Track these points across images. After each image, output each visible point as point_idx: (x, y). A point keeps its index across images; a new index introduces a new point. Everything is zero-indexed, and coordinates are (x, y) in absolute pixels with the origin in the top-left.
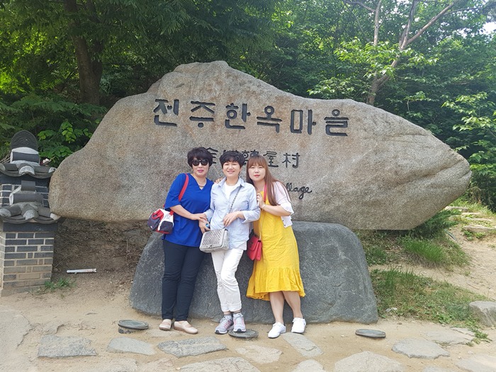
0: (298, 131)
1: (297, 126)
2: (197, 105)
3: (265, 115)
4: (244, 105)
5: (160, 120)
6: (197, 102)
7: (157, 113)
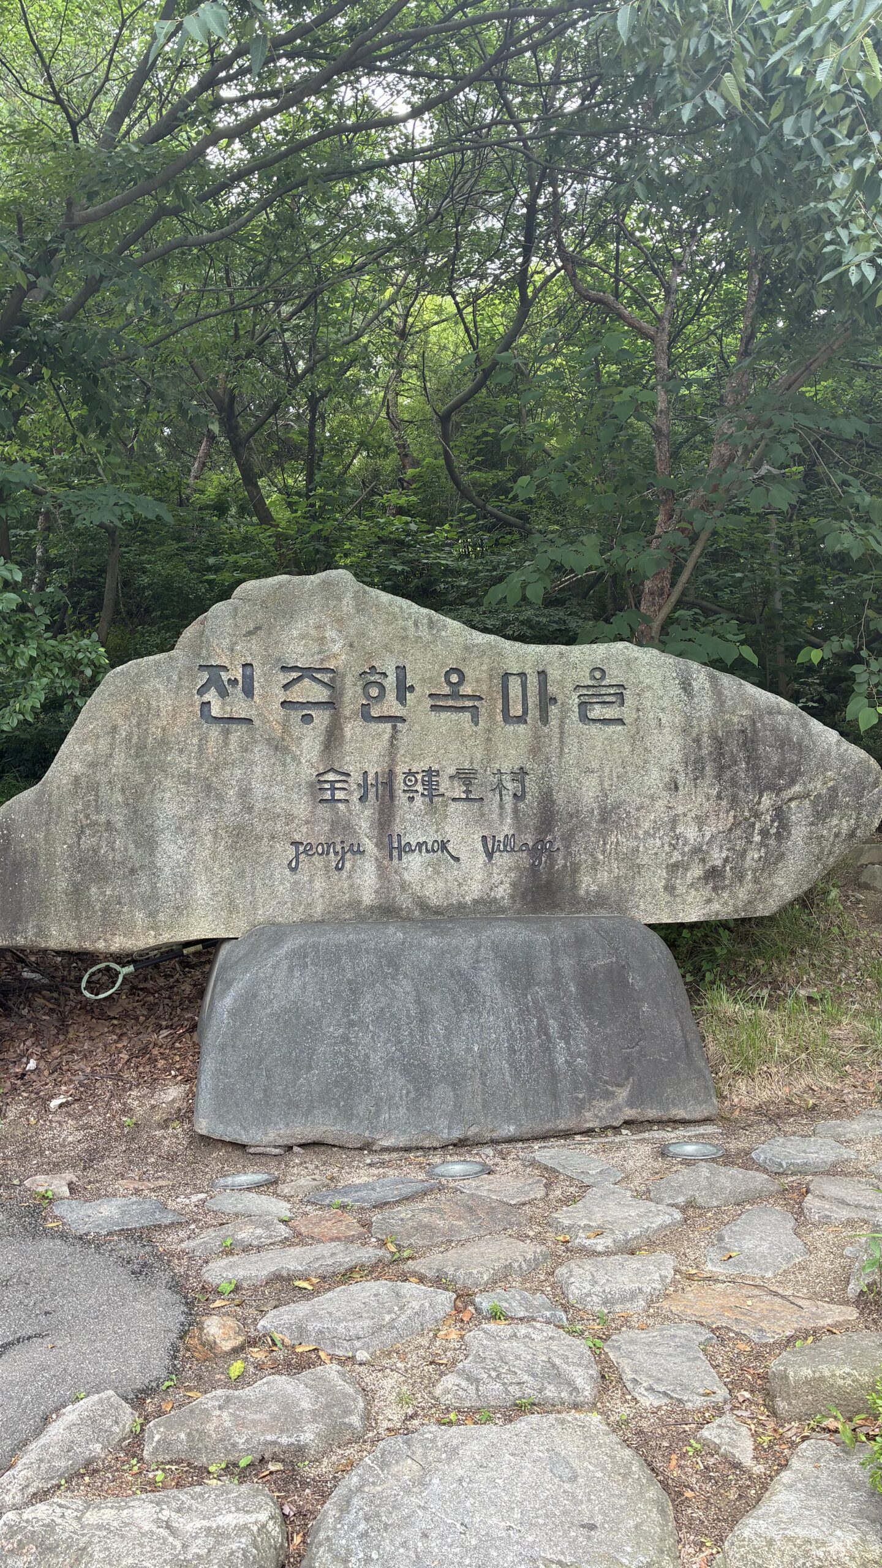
0: (521, 719)
1: (516, 710)
2: (295, 675)
3: (447, 690)
4: (401, 670)
5: (214, 713)
6: (295, 668)
7: (206, 698)
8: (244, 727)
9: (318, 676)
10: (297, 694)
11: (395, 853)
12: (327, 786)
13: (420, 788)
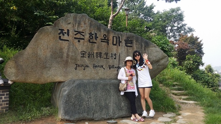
0: (115, 45)
1: (115, 43)
2: (77, 33)
3: (103, 38)
4: (96, 34)
5: (62, 38)
6: (77, 31)
7: (60, 35)
8: (68, 42)
9: (81, 33)
10: (77, 36)
11: (94, 67)
12: (82, 54)
13: (99, 56)
